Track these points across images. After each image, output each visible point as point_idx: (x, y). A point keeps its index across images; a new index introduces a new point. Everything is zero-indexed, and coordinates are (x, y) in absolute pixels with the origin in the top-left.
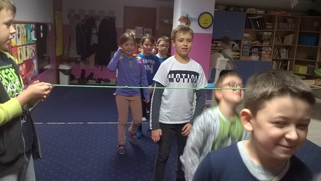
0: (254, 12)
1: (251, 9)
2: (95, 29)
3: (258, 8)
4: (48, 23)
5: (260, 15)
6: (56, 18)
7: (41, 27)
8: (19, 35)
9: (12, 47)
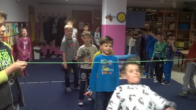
1: (149, 9)
2: (55, 25)
4: (26, 22)
6: (31, 19)
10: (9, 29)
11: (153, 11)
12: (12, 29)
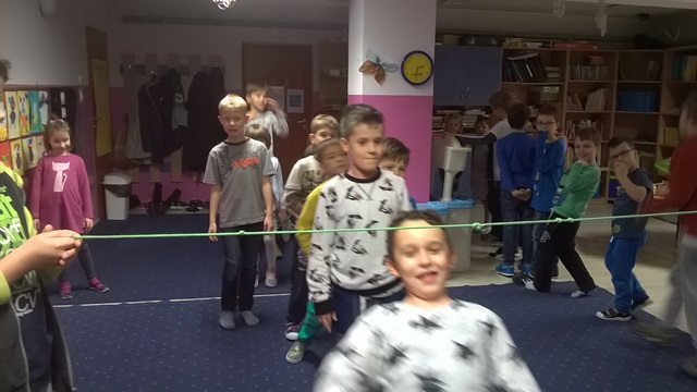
0: (520, 46)
1: (514, 40)
2: (180, 96)
3: (527, 37)
4: (77, 87)
5: (533, 51)
6: (94, 73)
7: (62, 95)
8: (13, 116)
10: (16, 111)
11: (530, 45)
12: (27, 113)
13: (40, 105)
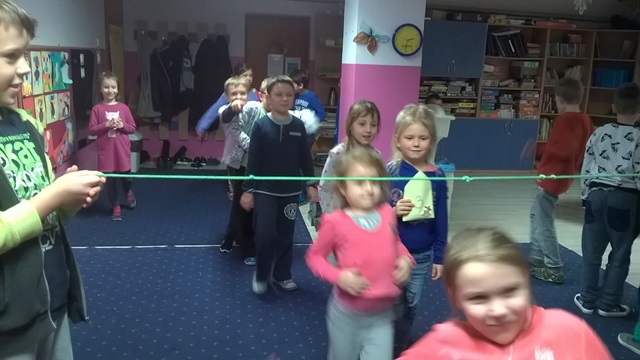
0: (504, 23)
1: (498, 17)
2: (189, 61)
3: (511, 15)
4: (95, 50)
5: (516, 28)
6: (111, 38)
7: (82, 57)
8: (37, 74)
9: (25, 97)
10: (40, 70)
11: (513, 22)
12: (50, 71)
13: (62, 65)
